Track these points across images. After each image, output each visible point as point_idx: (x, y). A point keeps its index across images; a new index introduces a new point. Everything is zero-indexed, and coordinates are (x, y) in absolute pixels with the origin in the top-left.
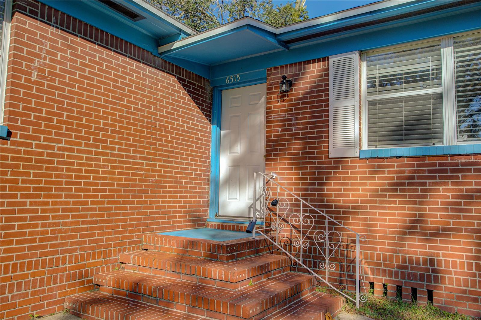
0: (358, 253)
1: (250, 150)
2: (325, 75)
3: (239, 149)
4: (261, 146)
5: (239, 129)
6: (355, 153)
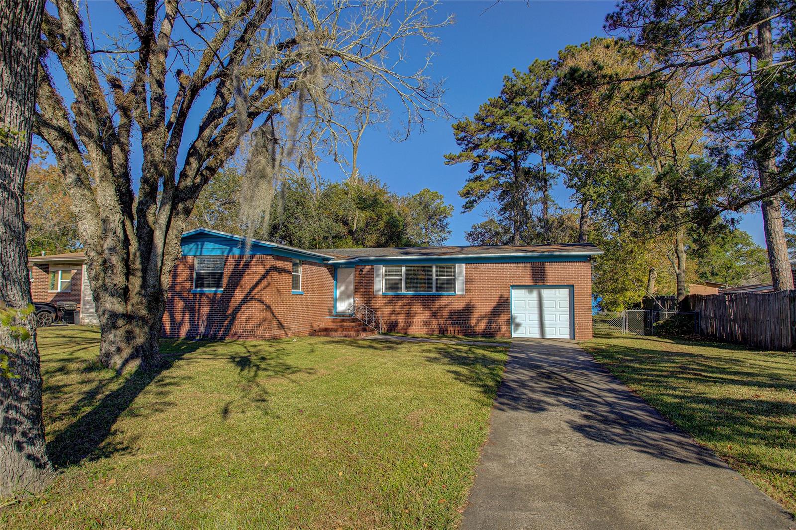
0: (381, 321)
1: (347, 288)
2: (372, 269)
3: (343, 288)
4: (352, 287)
5: (343, 282)
6: (380, 293)
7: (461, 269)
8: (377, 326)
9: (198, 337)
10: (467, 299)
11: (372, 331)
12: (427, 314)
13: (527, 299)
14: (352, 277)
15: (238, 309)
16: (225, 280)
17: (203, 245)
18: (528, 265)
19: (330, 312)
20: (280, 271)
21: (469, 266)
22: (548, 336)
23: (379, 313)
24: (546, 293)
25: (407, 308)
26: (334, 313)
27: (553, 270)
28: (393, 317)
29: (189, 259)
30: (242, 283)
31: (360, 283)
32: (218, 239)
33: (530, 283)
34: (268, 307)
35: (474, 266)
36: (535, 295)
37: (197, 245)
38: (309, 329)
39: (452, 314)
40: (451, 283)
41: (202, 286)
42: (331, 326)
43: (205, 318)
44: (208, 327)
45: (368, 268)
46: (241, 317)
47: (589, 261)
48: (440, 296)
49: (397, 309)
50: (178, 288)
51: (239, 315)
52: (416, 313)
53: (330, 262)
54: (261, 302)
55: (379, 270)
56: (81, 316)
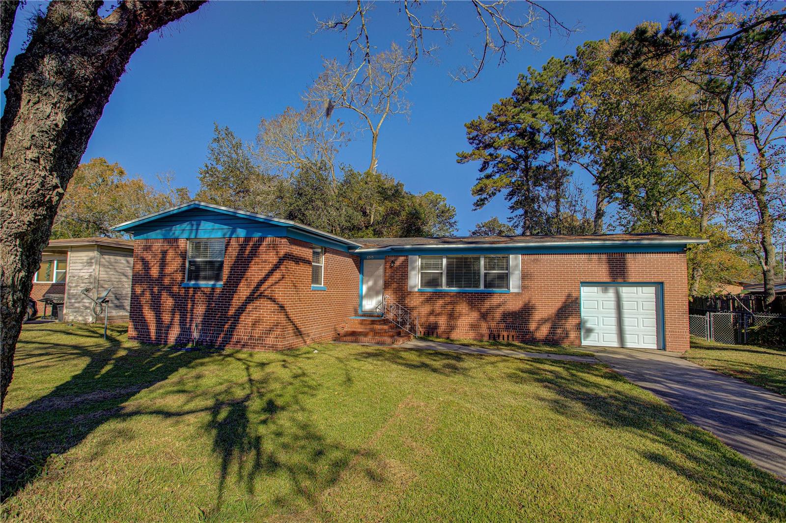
0: (416, 322)
1: (375, 283)
2: (406, 261)
3: (370, 283)
4: (381, 283)
5: (371, 275)
6: (416, 290)
7: (516, 261)
8: (413, 329)
9: (190, 346)
10: (525, 298)
11: (407, 335)
12: (475, 315)
13: (600, 299)
14: (381, 271)
15: (242, 309)
16: (226, 272)
17: (198, 225)
18: (604, 257)
19: (356, 311)
20: (298, 260)
21: (526, 257)
22: (629, 345)
23: (415, 314)
24: (625, 291)
25: (449, 307)
26: (360, 312)
27: (636, 263)
28: (432, 319)
29: (182, 243)
30: (248, 274)
31: (392, 277)
32: (220, 217)
33: (606, 279)
34: (282, 307)
35: (533, 257)
36: (611, 294)
37: (192, 225)
38: (332, 334)
39: (506, 316)
40: (503, 279)
41: (197, 278)
42: (360, 329)
43: (199, 320)
44: (203, 331)
45: (401, 259)
46: (246, 320)
47: (684, 252)
48: (491, 294)
49: (438, 309)
50: (167, 281)
51: (243, 317)
52: (460, 315)
53: (357, 251)
54: (273, 300)
55: (415, 261)
56: (65, 312)
